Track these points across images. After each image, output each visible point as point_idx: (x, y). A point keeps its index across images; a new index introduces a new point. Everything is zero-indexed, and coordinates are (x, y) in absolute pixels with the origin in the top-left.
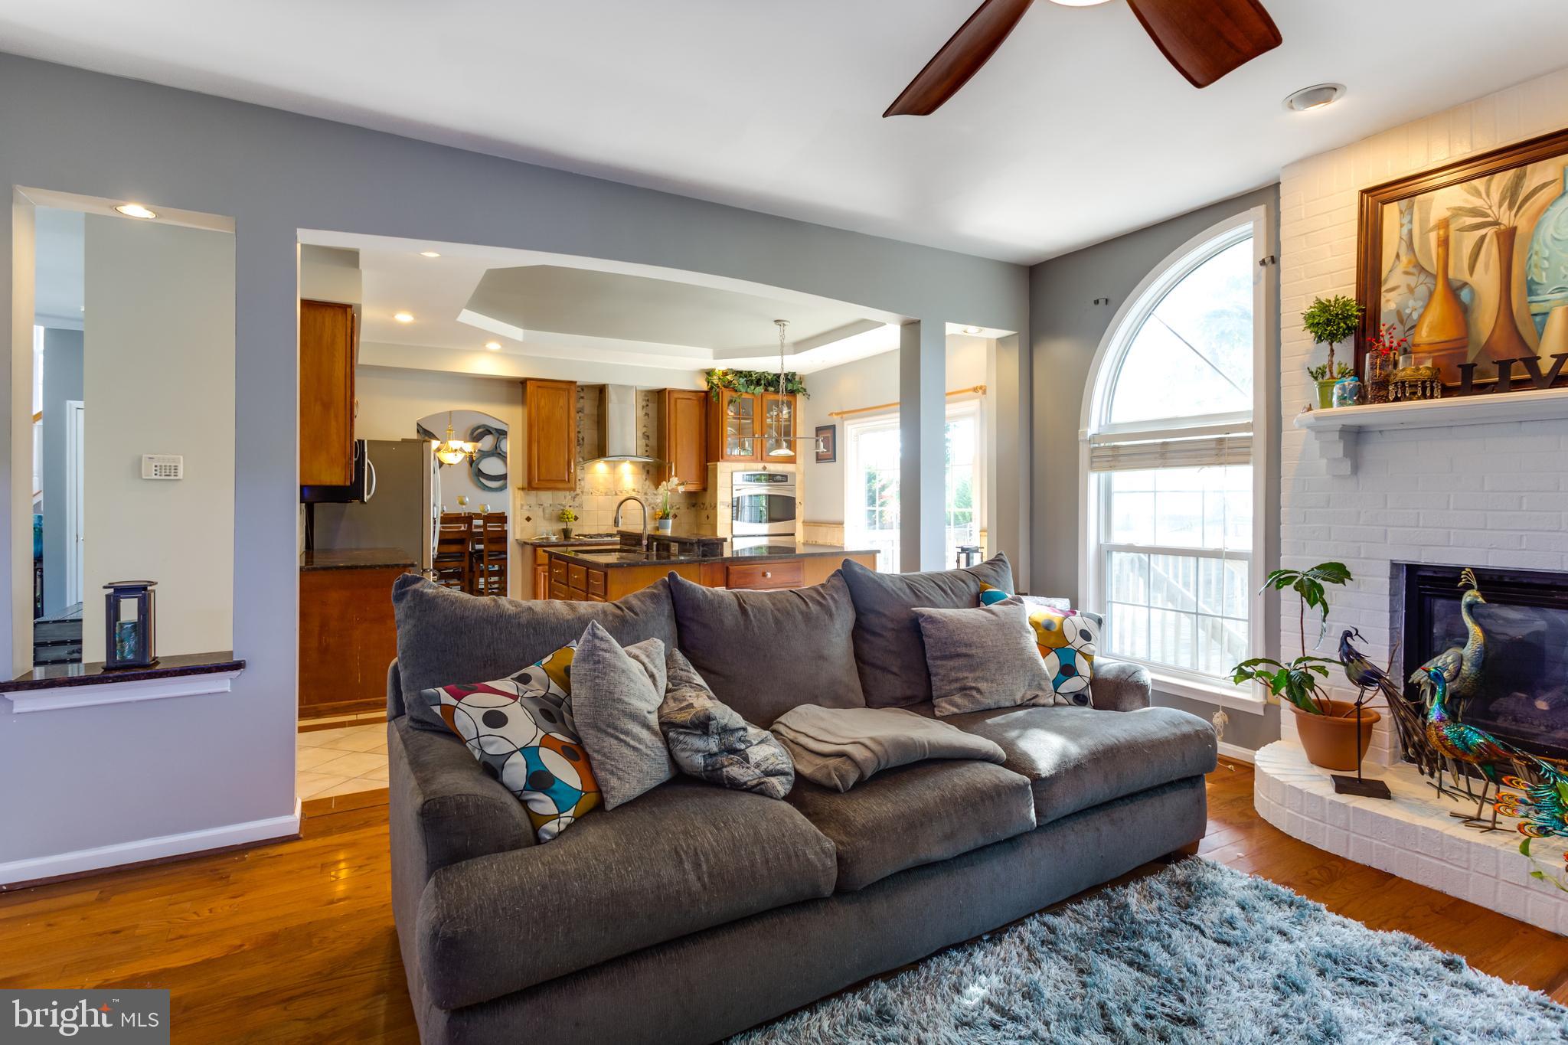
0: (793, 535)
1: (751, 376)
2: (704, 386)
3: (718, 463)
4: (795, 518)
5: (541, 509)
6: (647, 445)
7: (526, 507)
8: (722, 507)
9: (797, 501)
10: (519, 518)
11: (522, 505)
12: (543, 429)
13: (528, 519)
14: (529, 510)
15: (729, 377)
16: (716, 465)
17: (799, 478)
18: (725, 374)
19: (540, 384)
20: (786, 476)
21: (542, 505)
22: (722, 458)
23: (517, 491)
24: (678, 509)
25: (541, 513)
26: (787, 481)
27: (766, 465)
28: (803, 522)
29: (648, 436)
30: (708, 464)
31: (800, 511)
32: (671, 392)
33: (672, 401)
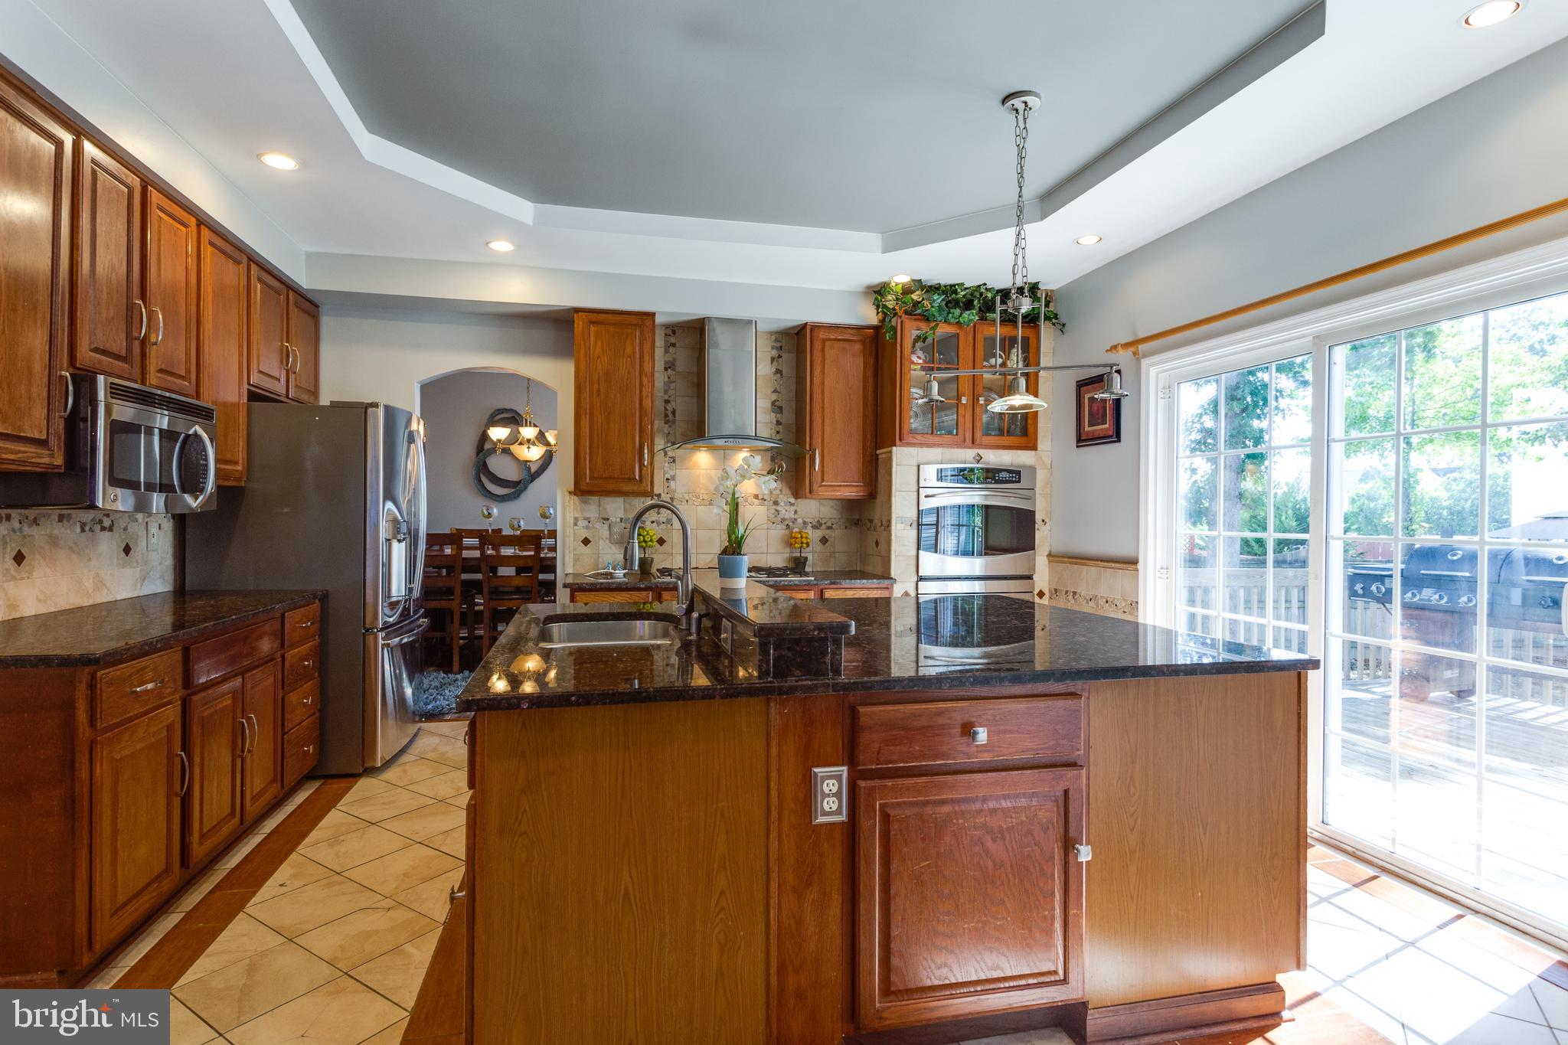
0: (1030, 577)
1: (955, 292)
2: (869, 316)
3: (894, 448)
4: (1033, 548)
5: (606, 527)
6: (778, 423)
7: (582, 523)
8: (900, 526)
9: (1038, 517)
10: (572, 539)
11: (576, 520)
12: (599, 395)
13: (586, 542)
14: (587, 527)
15: (915, 297)
16: (891, 452)
17: (1041, 476)
18: (907, 291)
19: (593, 317)
20: (1018, 473)
21: (608, 519)
22: (900, 440)
23: (567, 495)
24: (829, 528)
25: (606, 533)
26: (1019, 482)
27: (981, 452)
28: (1050, 555)
29: (780, 408)
30: (878, 452)
31: (1045, 537)
32: (816, 328)
33: (818, 345)
